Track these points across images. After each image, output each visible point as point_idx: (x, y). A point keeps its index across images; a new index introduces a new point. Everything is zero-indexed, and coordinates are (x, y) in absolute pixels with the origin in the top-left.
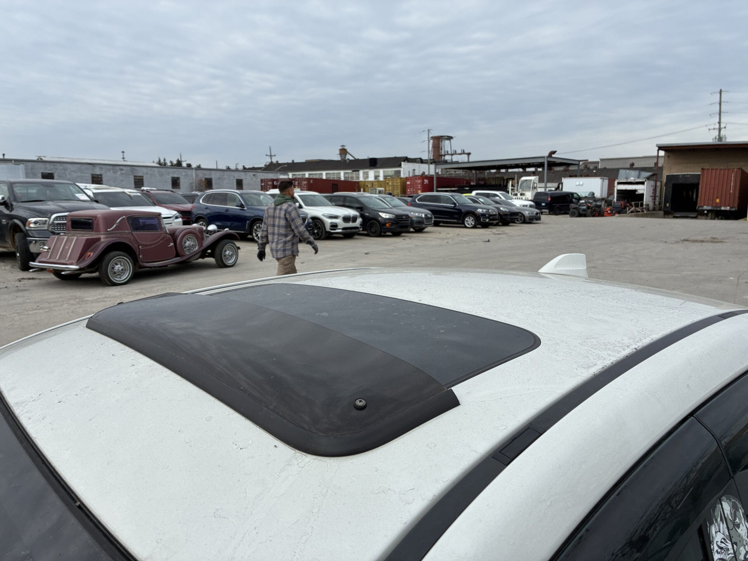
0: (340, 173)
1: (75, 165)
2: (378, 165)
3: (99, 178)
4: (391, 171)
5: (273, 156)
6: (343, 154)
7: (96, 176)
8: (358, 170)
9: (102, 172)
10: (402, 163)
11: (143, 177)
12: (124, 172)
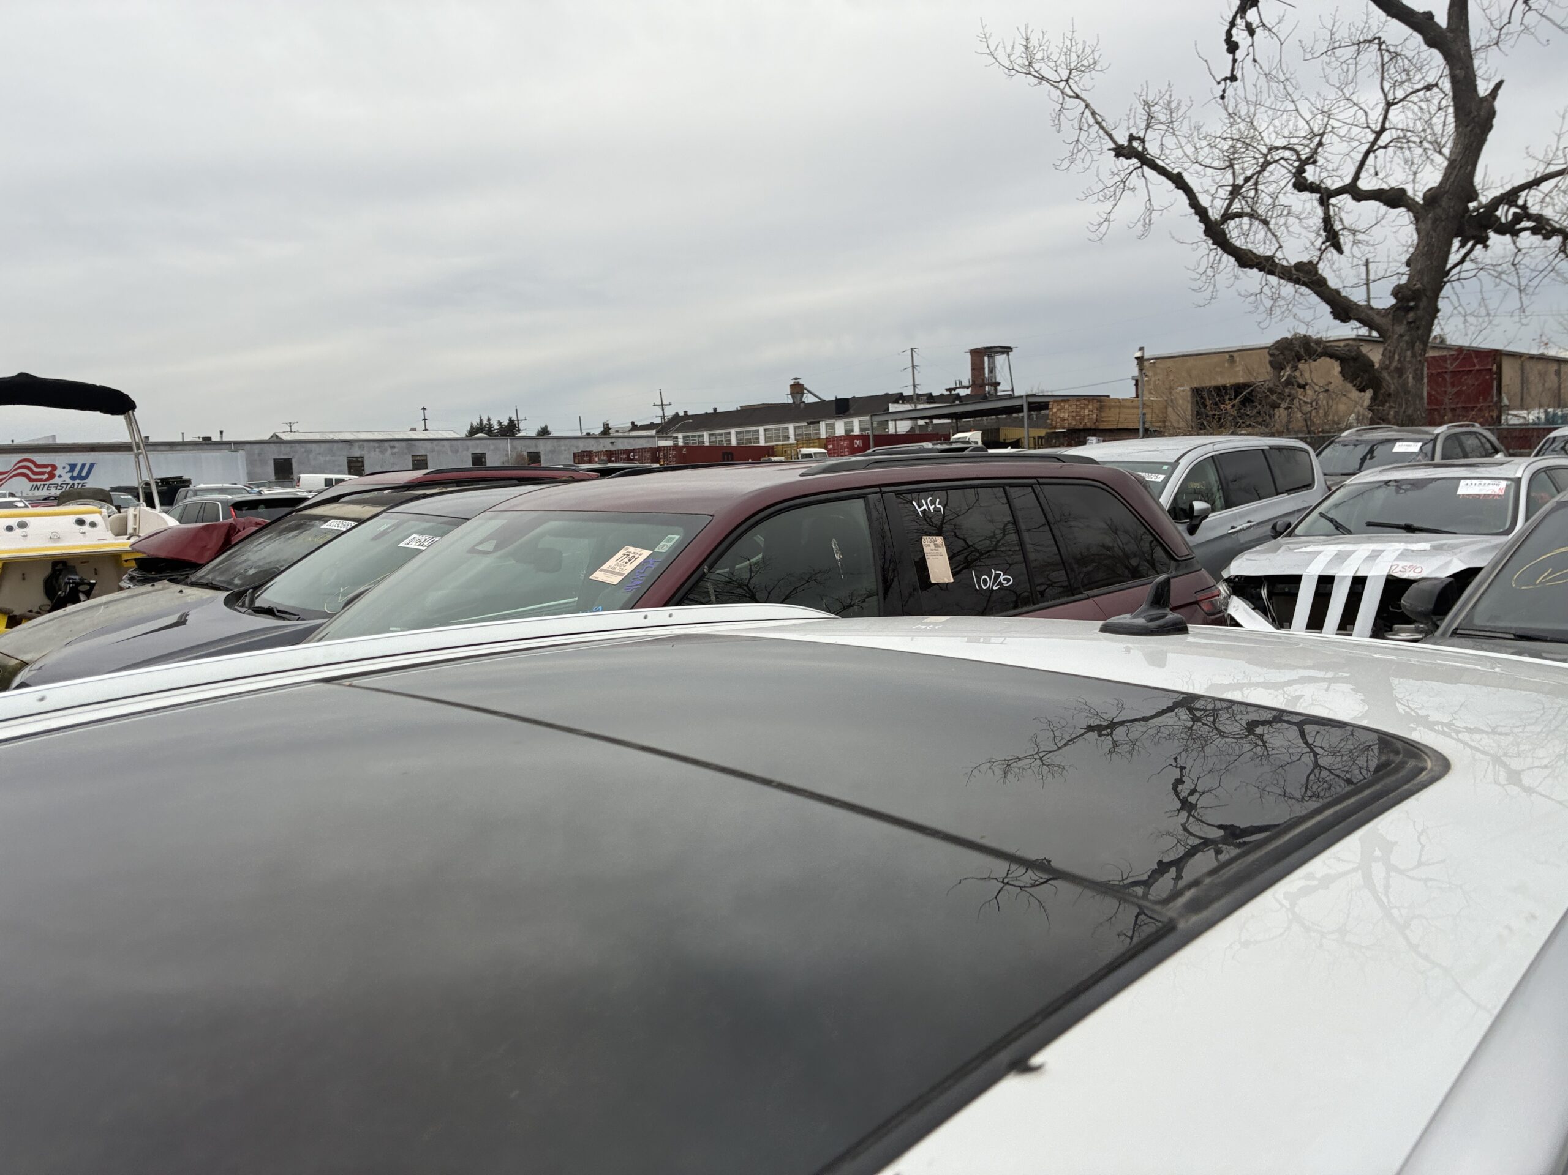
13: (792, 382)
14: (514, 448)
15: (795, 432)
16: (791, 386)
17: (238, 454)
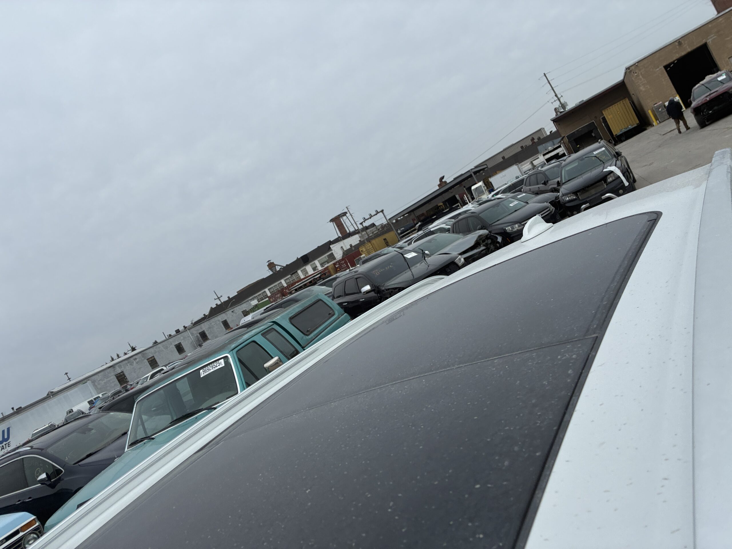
0: (281, 282)
1: (100, 374)
2: (310, 259)
3: (122, 375)
4: (324, 257)
5: (220, 297)
6: (273, 267)
7: (119, 375)
8: (296, 271)
9: (122, 369)
10: (331, 246)
11: (154, 356)
12: (138, 360)
13: (267, 264)
14: (192, 334)
15: (286, 282)
16: (268, 265)
17: (87, 383)
